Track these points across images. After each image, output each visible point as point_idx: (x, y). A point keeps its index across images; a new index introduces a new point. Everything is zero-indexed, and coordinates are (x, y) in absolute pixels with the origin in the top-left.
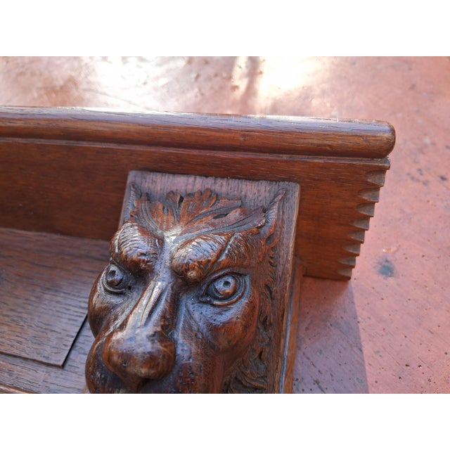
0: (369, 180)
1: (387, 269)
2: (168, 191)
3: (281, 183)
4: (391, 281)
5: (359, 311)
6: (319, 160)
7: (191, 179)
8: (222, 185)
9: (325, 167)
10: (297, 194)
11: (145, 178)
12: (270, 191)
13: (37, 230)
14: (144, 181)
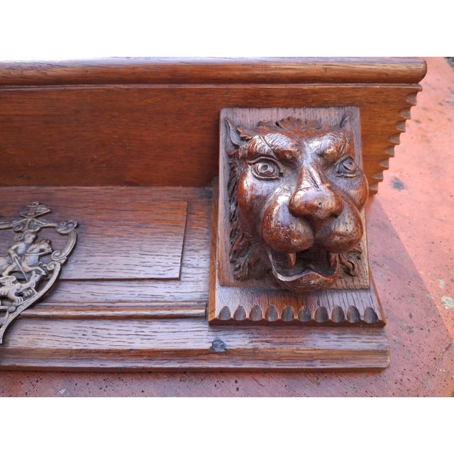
0: (408, 101)
1: (398, 185)
2: (258, 122)
3: (346, 108)
4: (404, 192)
5: (388, 214)
6: (377, 86)
7: (275, 111)
8: (300, 114)
9: (379, 92)
10: (359, 114)
11: (235, 113)
12: (338, 115)
13: (102, 185)
14: (235, 116)
